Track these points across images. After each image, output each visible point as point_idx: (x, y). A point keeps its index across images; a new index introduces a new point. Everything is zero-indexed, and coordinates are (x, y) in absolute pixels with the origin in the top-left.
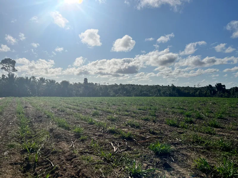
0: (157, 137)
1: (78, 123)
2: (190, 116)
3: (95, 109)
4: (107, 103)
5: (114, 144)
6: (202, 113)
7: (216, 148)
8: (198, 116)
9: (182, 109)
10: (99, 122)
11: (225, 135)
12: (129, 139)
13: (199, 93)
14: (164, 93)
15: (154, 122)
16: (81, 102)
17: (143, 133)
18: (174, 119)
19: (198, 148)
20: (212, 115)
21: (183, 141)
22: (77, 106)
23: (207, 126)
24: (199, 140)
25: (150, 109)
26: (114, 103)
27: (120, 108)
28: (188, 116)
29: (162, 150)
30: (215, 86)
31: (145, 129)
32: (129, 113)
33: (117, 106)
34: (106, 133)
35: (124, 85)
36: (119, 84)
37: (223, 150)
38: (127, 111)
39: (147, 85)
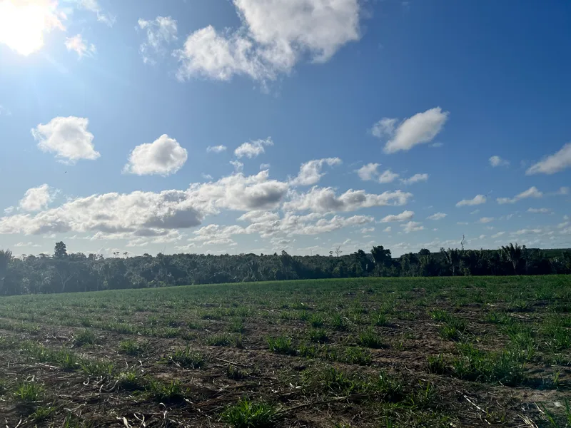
0: (246, 386)
1: (32, 371)
2: (322, 324)
3: (86, 325)
4: (120, 306)
5: (133, 420)
6: (347, 316)
7: (373, 397)
8: (337, 322)
9: (304, 308)
10: (93, 361)
11: (391, 363)
12: (175, 400)
13: (341, 268)
14: (265, 272)
15: (240, 346)
16: (42, 310)
17: (212, 378)
18: (286, 335)
19: (335, 401)
20: (366, 318)
21: (304, 387)
22: (33, 320)
23: (355, 346)
24: (338, 381)
25: (232, 314)
26: (141, 305)
27: (156, 317)
28: (316, 325)
29: (254, 420)
30: (370, 253)
31: (217, 367)
32: (180, 328)
33: (149, 313)
34: (113, 391)
35: (167, 257)
36: (154, 255)
37: (386, 399)
38: (174, 325)
39: (227, 255)
